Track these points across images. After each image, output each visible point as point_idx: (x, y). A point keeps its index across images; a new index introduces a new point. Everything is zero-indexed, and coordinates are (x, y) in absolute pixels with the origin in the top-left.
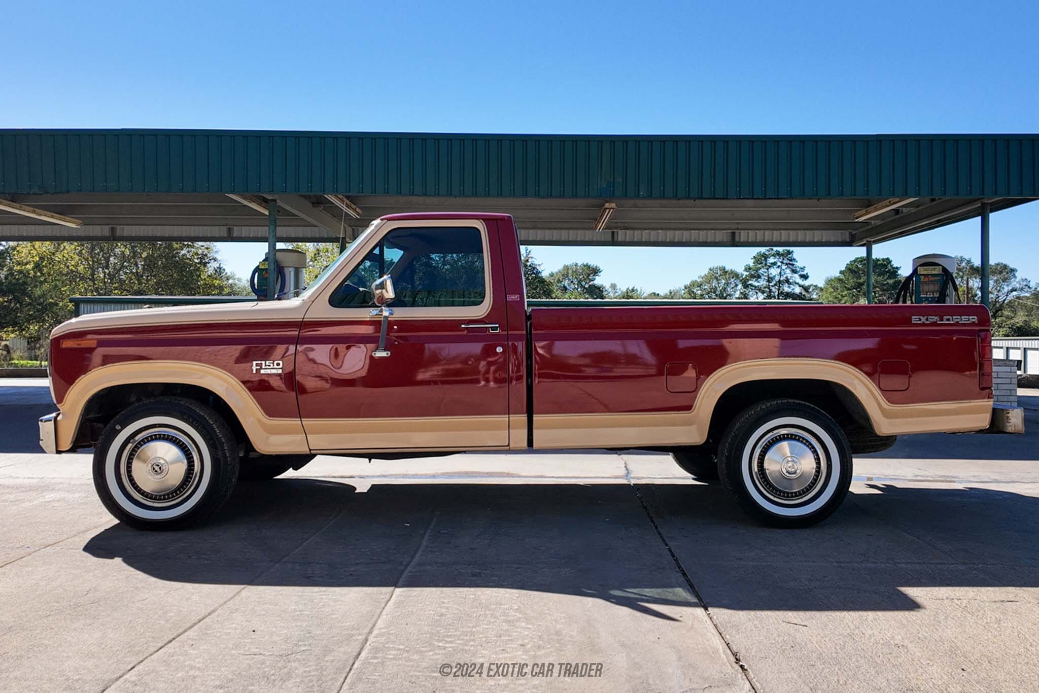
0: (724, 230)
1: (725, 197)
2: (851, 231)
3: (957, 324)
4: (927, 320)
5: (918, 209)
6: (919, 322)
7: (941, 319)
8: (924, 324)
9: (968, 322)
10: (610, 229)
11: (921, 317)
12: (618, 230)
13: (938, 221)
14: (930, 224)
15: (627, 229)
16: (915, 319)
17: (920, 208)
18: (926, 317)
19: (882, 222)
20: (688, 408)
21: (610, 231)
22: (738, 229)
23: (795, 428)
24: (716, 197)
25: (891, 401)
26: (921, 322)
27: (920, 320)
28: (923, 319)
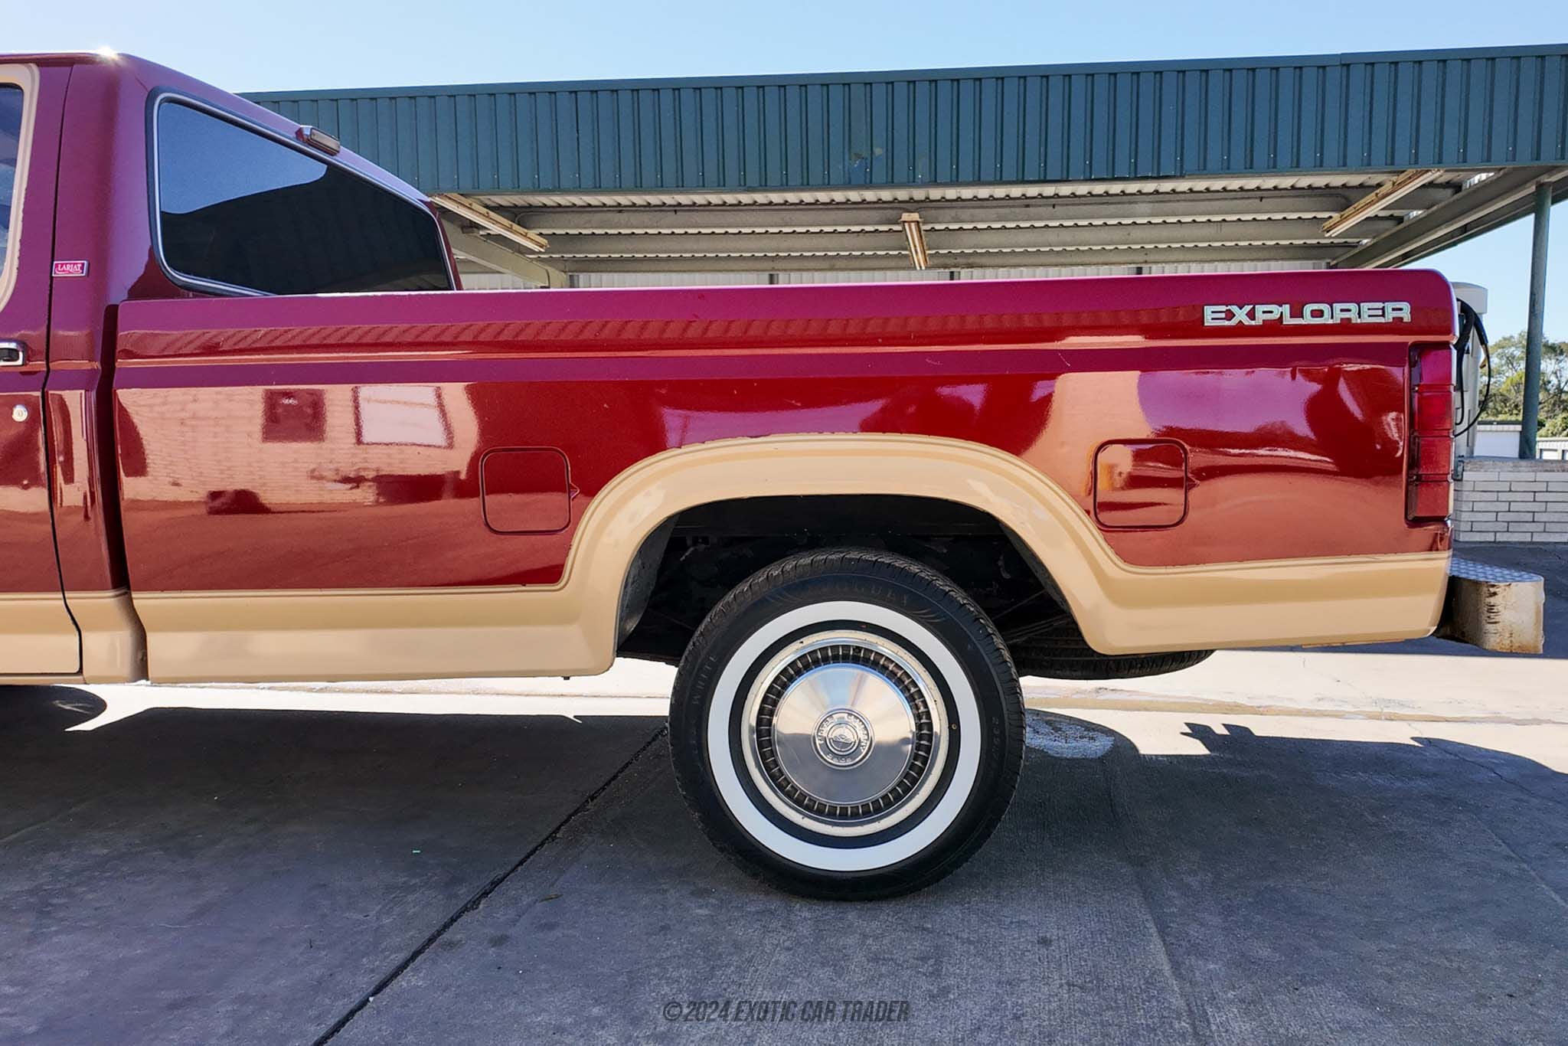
0: (1124, 264)
1: (1065, 178)
2: (1329, 261)
3: (1346, 327)
4: (1251, 315)
5: (1430, 211)
6: (1227, 323)
7: (1297, 313)
8: (1241, 330)
9: (1382, 320)
10: (945, 268)
11: (1234, 309)
12: (959, 270)
13: (1465, 229)
14: (1451, 235)
15: (972, 267)
16: (1212, 315)
17: (1435, 208)
18: (1248, 308)
19: (1375, 241)
20: (551, 574)
21: (947, 270)
22: (1146, 262)
23: (861, 630)
24: (1048, 178)
25: (1130, 557)
26: (1233, 322)
27: (1230, 315)
28: (1241, 315)
